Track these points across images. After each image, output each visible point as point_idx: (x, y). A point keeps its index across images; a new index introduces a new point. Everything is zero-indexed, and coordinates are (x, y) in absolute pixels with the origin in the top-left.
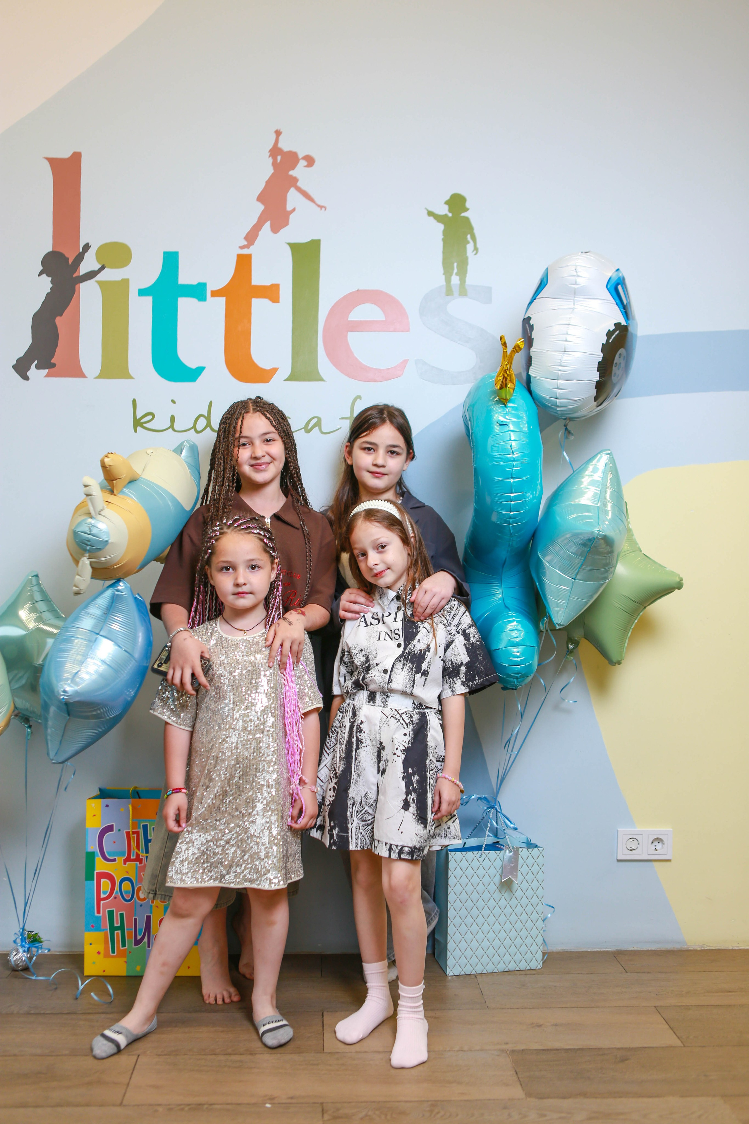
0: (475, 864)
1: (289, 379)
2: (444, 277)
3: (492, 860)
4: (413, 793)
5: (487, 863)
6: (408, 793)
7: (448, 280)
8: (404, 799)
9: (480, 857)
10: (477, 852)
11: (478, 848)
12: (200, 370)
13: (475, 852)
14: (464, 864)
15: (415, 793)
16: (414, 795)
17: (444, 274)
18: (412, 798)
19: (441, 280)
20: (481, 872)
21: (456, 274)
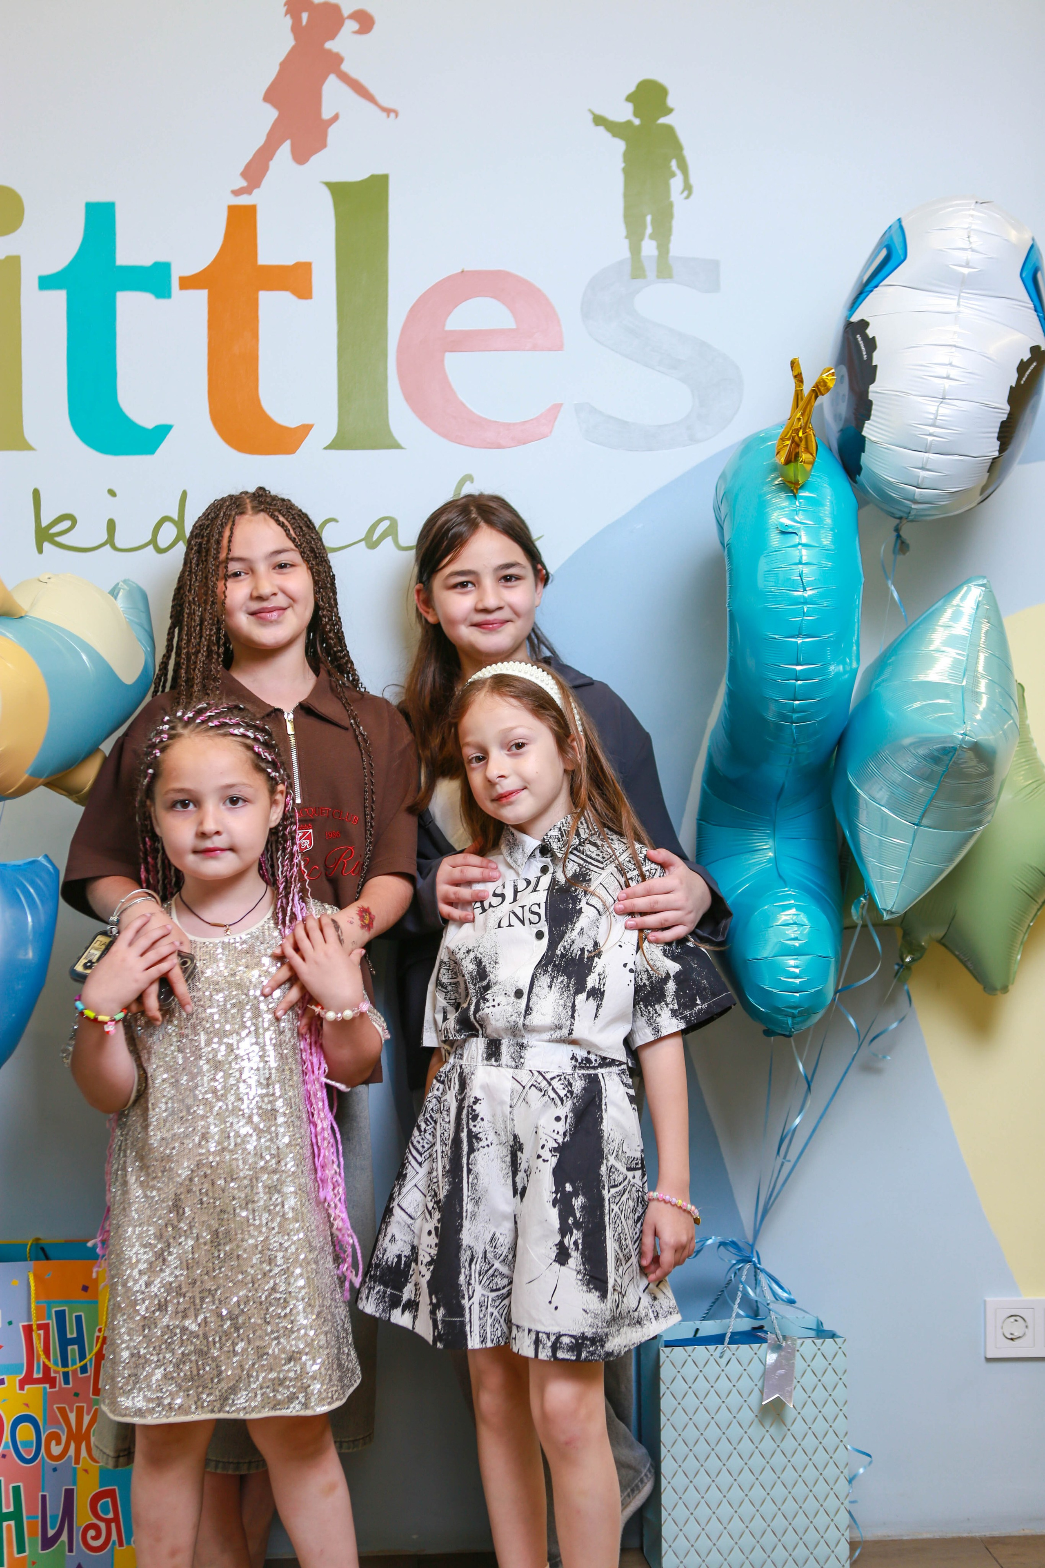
0: (712, 1369)
1: (334, 445)
2: (626, 242)
3: (745, 1362)
4: (575, 1231)
5: (734, 1368)
6: (564, 1230)
7: (635, 249)
8: (557, 1242)
9: (721, 1357)
10: (714, 1347)
11: (718, 1339)
12: (163, 431)
13: (711, 1348)
14: (690, 1370)
15: (578, 1230)
16: (577, 1235)
17: (627, 237)
18: (573, 1239)
19: (623, 251)
20: (723, 1385)
21: (652, 237)
